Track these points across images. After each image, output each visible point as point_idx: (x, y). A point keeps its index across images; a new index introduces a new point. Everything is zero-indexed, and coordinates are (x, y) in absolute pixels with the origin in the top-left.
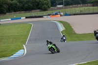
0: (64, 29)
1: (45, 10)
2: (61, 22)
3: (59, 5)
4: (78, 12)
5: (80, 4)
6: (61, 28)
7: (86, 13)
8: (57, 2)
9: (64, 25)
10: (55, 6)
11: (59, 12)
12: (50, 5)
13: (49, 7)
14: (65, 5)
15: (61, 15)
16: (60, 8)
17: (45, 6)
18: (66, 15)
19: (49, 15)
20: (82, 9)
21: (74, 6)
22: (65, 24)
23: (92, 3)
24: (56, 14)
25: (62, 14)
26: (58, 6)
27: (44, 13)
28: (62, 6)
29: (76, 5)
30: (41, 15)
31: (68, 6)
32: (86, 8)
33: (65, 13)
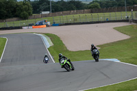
0: (52, 44)
1: (25, 18)
2: (47, 35)
3: (45, 10)
4: (70, 21)
5: (73, 9)
6: (48, 43)
7: (82, 22)
8: (41, 7)
9: (51, 39)
10: (39, 12)
11: (45, 21)
12: (31, 12)
13: (30, 14)
14: (53, 12)
15: (47, 26)
16: (46, 16)
17: (25, 12)
18: (54, 25)
19: (30, 25)
20: (77, 16)
21: (65, 12)
22: (53, 37)
23: (90, 8)
24: (41, 24)
25: (49, 23)
26: (43, 13)
27: (24, 22)
28: (48, 12)
29: (69, 12)
30: (19, 25)
31: (56, 13)
32: (81, 15)
33: (52, 22)
